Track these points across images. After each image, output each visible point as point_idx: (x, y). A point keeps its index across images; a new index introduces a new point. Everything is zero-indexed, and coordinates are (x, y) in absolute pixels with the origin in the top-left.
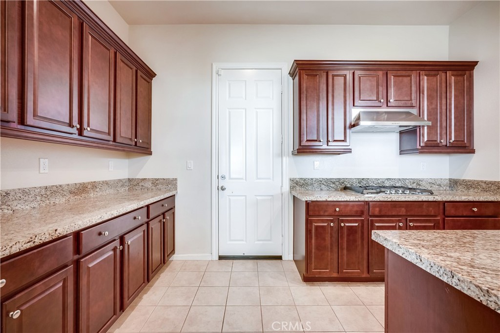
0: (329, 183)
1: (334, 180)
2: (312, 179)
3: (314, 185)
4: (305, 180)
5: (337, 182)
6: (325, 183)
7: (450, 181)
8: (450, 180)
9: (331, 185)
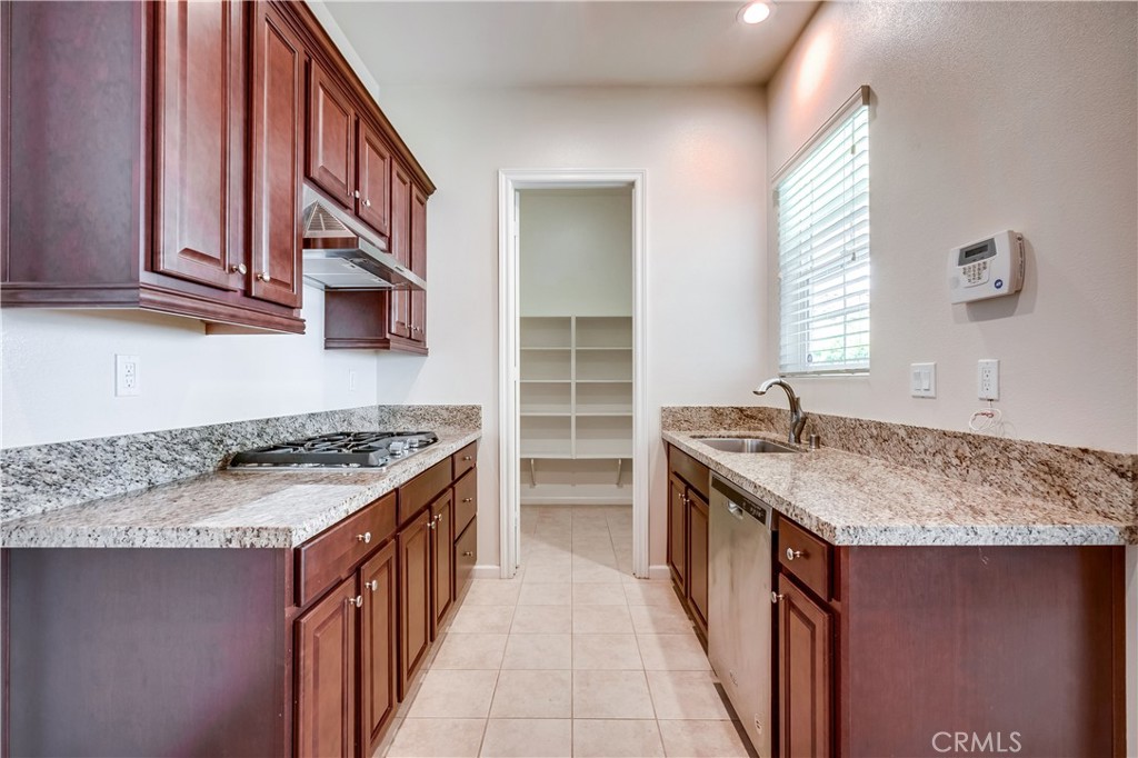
0: (178, 448)
1: (196, 435)
2: (112, 442)
3: (122, 470)
4: (75, 451)
5: (203, 440)
6: (165, 454)
7: (382, 411)
8: (381, 408)
9: (186, 459)
